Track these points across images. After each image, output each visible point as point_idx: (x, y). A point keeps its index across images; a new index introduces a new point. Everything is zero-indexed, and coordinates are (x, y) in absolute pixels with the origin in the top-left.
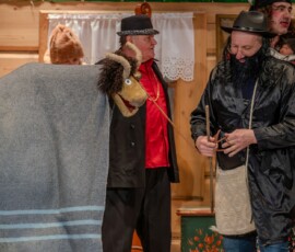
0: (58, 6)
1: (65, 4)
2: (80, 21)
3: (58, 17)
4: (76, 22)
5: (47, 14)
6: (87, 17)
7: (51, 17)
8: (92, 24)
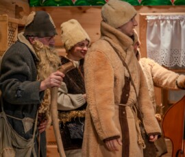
0: (154, 9)
1: (160, 8)
2: (172, 21)
3: (154, 18)
4: (169, 22)
5: (145, 16)
6: (177, 18)
7: (149, 18)
8: (182, 23)
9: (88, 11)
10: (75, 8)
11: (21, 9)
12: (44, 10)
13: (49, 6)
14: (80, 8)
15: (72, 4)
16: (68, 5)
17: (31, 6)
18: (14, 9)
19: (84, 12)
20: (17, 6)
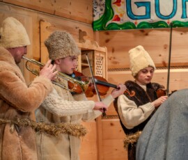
9: (150, 33)
10: (137, 31)
11: (84, 34)
12: (107, 34)
13: (112, 29)
14: (142, 31)
15: (135, 28)
16: (130, 28)
17: (94, 30)
18: (78, 33)
19: (147, 35)
20: (80, 30)
